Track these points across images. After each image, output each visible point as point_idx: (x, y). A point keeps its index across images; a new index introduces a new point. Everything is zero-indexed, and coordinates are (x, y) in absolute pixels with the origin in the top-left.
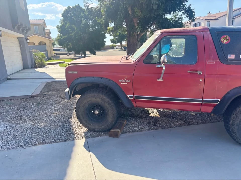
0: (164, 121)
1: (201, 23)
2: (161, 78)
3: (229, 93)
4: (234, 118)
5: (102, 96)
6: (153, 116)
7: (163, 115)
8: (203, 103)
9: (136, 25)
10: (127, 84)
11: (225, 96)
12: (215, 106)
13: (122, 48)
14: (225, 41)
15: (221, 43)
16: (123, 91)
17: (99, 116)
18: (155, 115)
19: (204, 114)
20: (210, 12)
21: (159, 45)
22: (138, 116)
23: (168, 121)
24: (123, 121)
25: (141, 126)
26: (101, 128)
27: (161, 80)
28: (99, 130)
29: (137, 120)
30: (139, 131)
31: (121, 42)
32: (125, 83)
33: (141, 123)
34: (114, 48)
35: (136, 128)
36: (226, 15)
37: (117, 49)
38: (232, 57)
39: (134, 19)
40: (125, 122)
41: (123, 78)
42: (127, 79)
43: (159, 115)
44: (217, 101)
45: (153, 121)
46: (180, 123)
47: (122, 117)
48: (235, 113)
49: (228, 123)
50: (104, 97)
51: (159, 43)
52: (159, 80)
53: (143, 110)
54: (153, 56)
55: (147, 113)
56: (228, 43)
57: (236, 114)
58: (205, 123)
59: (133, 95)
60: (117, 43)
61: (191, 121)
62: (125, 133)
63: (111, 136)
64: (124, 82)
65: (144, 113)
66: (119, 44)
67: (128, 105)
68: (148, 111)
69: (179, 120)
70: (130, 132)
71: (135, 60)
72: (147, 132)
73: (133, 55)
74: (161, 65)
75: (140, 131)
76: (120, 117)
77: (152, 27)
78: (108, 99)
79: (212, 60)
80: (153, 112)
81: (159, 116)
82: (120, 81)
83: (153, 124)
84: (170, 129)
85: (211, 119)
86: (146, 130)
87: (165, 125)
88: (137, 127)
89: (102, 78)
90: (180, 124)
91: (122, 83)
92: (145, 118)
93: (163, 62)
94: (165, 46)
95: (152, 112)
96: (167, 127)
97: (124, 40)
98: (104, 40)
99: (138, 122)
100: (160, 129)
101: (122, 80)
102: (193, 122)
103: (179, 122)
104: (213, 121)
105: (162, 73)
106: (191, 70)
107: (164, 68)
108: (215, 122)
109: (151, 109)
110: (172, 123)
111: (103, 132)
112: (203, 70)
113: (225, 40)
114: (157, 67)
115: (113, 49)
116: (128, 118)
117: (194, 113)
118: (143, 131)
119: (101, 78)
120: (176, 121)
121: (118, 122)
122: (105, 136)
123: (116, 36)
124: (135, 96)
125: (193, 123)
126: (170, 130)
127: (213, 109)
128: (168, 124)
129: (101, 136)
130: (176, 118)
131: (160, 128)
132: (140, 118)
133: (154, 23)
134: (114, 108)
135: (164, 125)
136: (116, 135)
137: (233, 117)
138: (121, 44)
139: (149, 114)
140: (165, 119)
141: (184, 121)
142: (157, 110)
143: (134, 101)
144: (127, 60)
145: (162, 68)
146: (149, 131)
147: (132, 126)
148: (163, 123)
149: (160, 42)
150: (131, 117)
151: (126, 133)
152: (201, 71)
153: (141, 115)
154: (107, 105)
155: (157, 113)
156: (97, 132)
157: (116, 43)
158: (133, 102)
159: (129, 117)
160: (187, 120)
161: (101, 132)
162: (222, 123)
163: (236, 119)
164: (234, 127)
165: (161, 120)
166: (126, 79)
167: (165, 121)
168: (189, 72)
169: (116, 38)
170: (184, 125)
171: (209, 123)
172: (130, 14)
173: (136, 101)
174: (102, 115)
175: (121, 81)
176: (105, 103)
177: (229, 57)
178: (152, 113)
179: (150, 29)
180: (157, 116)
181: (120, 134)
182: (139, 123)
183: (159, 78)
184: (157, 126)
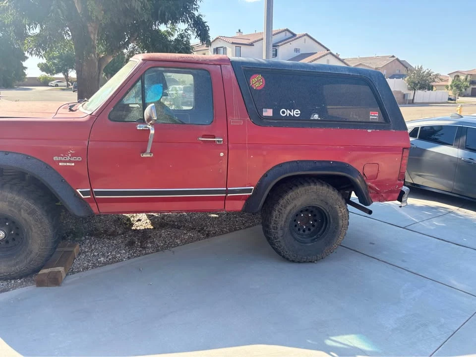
0: (161, 235)
1: (226, 48)
2: (149, 150)
3: (267, 176)
4: (276, 218)
5: (10, 195)
6: (138, 228)
7: (159, 224)
8: (228, 195)
9: (94, 38)
10: (73, 164)
11: (261, 180)
12: (248, 199)
13: (68, 85)
14: (257, 85)
15: (251, 88)
16: (65, 181)
17: (7, 242)
18: (144, 225)
19: (233, 215)
20: (239, 31)
21: (139, 84)
22: (106, 232)
23: (169, 234)
24: (69, 246)
25: (114, 253)
26: (13, 269)
27: (149, 156)
28: (10, 275)
29: (105, 240)
30: (109, 264)
31: (65, 72)
32: (68, 164)
33: (113, 246)
34: (49, 84)
35: (102, 259)
36: (262, 39)
37: (57, 85)
38: (268, 113)
39: (88, 25)
40: (76, 250)
41: (65, 152)
42: (73, 155)
43: (152, 225)
44: (250, 191)
45: (138, 239)
46: (193, 235)
47: (69, 237)
48: (277, 209)
49: (268, 226)
50: (17, 198)
51: (140, 81)
52: (144, 155)
53: (119, 219)
54: (130, 105)
55: (127, 224)
56: (261, 88)
57: (280, 210)
58: (235, 230)
59: (89, 190)
60: (57, 72)
61: (211, 229)
62: (75, 272)
63: (40, 284)
64: (65, 162)
65: (120, 224)
66: (61, 75)
67: (79, 212)
68: (129, 220)
69: (190, 231)
70: (87, 268)
71: (90, 113)
72: (126, 262)
73: (87, 103)
74: (146, 124)
75: (112, 263)
76: (64, 238)
77: (130, 45)
78: (26, 202)
79: (238, 117)
80: (139, 220)
81: (152, 227)
82: (56, 158)
83: (139, 244)
84: (173, 249)
85: (244, 222)
86: (124, 260)
87: (164, 242)
88: (103, 255)
89: (9, 152)
90: (192, 238)
91: (60, 164)
92: (123, 234)
93: (150, 119)
94: (153, 87)
95: (137, 221)
96: (167, 247)
97: (72, 68)
98: (22, 64)
99: (107, 245)
100: (152, 253)
101: (62, 156)
102: (214, 230)
103: (191, 234)
104: (247, 225)
105: (149, 140)
106: (204, 136)
107: (152, 132)
108: (251, 226)
109: (135, 215)
110: (176, 237)
111: (20, 279)
112: (225, 135)
113: (257, 82)
114: (138, 128)
115: (48, 86)
116: (83, 238)
117: (217, 214)
118: (117, 262)
119: (7, 153)
120: (185, 234)
121: (57, 250)
122: (26, 286)
123: (54, 58)
124: (95, 190)
125: (214, 232)
126: (173, 252)
127: (245, 204)
128: (169, 240)
129: (14, 288)
130: (184, 226)
131: (153, 250)
132: (110, 235)
133: (133, 39)
134: (46, 221)
135: (162, 244)
136: (55, 281)
137: (274, 215)
138: (67, 77)
139: (132, 225)
140: (163, 231)
141: (199, 231)
142: (147, 215)
143: (92, 202)
144: (71, 112)
145: (149, 130)
146: (132, 260)
147: (94, 255)
148: (159, 241)
149: (141, 78)
150: (92, 236)
151: (78, 272)
152: (221, 138)
153: (113, 229)
154: (24, 215)
155: (148, 221)
156: (4, 280)
157: (54, 74)
158: (91, 205)
159: (87, 237)
160: (205, 228)
161: (14, 279)
162: (260, 227)
163: (279, 218)
164: (277, 233)
165: (155, 234)
166: (71, 153)
167: (163, 235)
168: (200, 139)
169: (54, 63)
170: (199, 239)
171: (241, 229)
172: (79, 12)
173: (97, 201)
174: (14, 239)
175: (60, 158)
176: (20, 211)
177: (265, 114)
178: (137, 223)
179: (127, 49)
180: (148, 229)
181: (63, 277)
182: (108, 247)
183: (144, 151)
184: (148, 248)
